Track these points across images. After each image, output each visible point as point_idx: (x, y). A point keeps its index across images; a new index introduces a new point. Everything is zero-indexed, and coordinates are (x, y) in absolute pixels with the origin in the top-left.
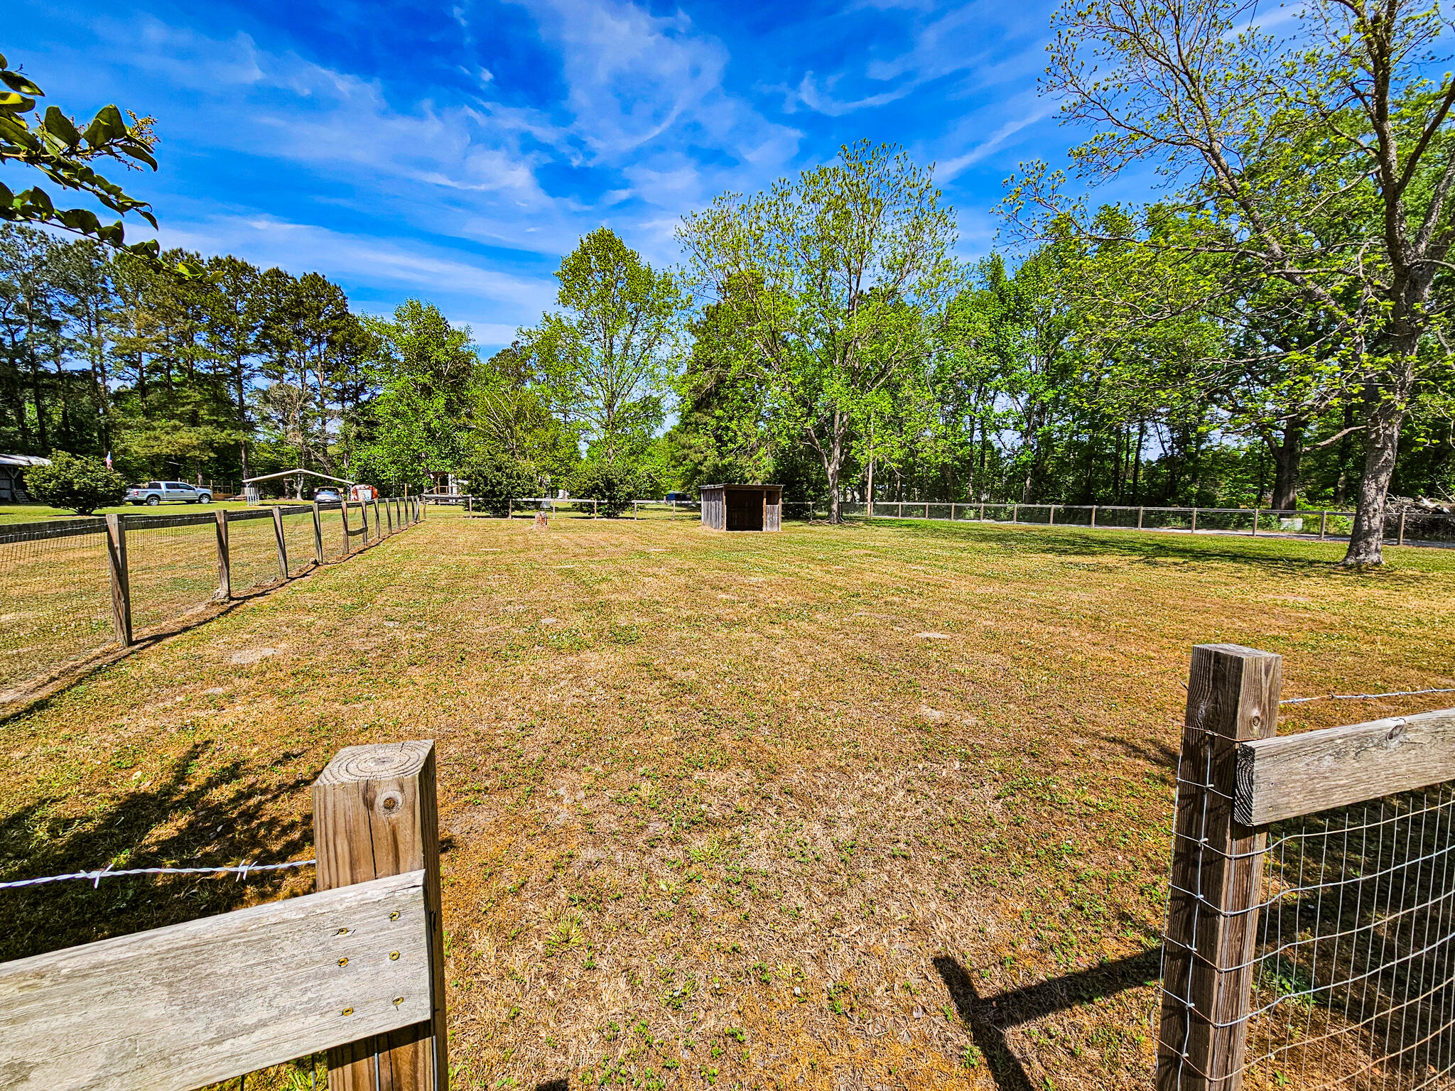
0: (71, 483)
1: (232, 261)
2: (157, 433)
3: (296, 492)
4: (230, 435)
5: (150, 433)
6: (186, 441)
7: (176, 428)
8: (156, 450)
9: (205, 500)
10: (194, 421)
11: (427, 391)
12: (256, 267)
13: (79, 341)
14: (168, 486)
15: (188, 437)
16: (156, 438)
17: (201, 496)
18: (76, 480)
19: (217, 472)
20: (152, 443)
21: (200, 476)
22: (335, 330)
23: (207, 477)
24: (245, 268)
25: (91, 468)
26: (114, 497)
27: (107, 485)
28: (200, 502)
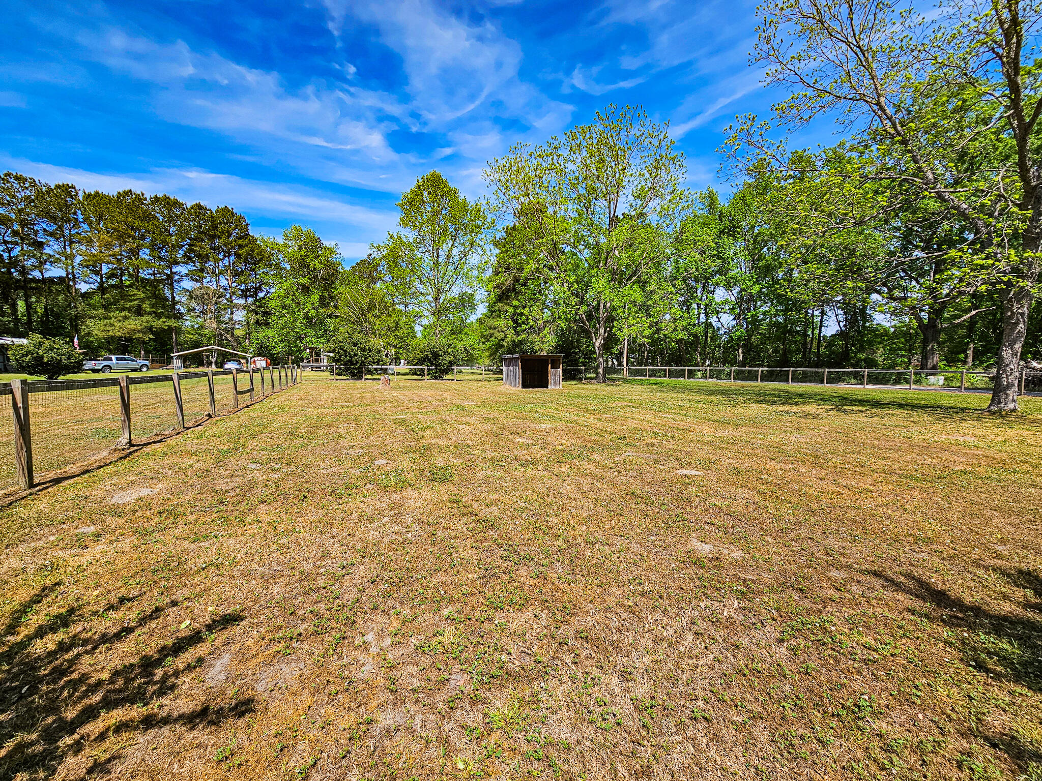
0: (42, 357)
1: (166, 198)
2: (112, 321)
3: (211, 363)
4: (164, 322)
5: (107, 321)
6: (133, 327)
7: (125, 318)
8: (111, 333)
9: (145, 369)
10: (139, 312)
11: (306, 290)
12: (184, 203)
13: (57, 256)
14: (117, 359)
15: (134, 324)
16: (112, 325)
17: (142, 366)
18: (45, 355)
19: (155, 349)
20: (108, 328)
21: (143, 352)
22: (241, 246)
23: (147, 352)
24: (176, 203)
25: (57, 346)
28: (141, 371)
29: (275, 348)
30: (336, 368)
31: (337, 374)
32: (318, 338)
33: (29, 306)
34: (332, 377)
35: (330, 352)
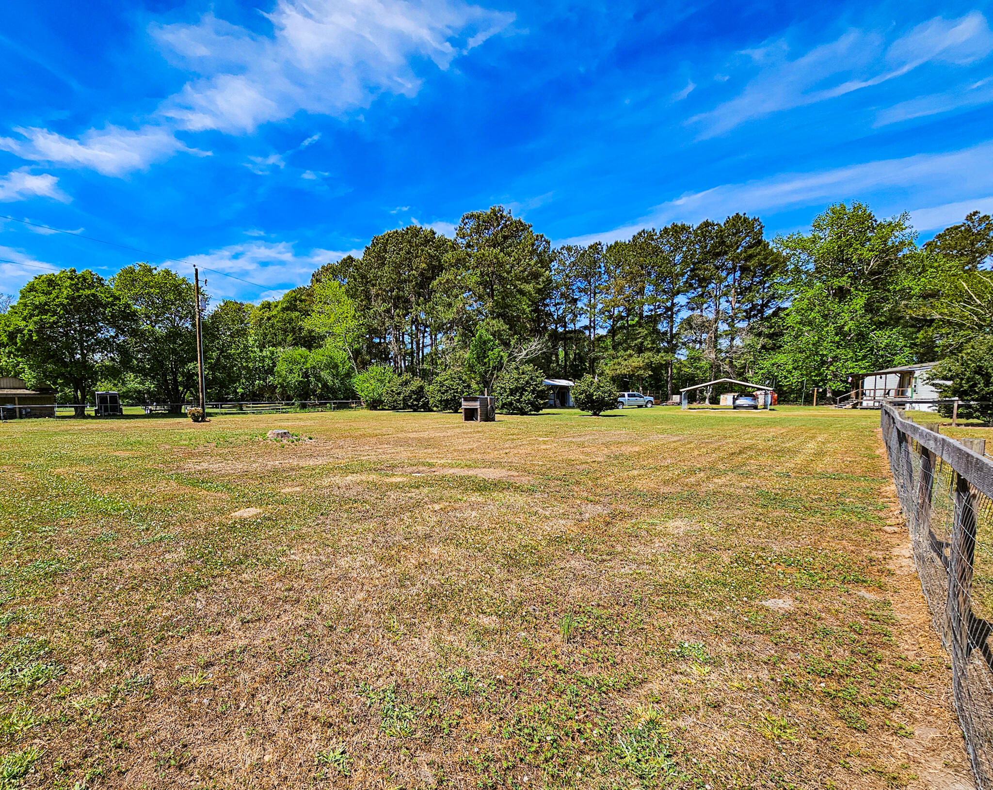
0: (592, 395)
1: (675, 226)
2: (619, 360)
3: (705, 398)
4: (662, 357)
5: (616, 360)
6: (635, 364)
7: (631, 356)
8: (618, 372)
9: (649, 405)
10: (640, 350)
11: (841, 294)
12: (691, 225)
13: (585, 308)
14: (629, 396)
15: (637, 361)
16: (619, 364)
17: (647, 402)
18: (595, 393)
19: (650, 385)
20: (617, 367)
21: (641, 388)
22: (750, 257)
23: (645, 389)
24: (684, 228)
25: (602, 385)
26: (613, 404)
27: (609, 396)
28: (646, 407)
29: (786, 378)
30: (959, 406)
31: (960, 416)
32: (857, 361)
33: (566, 354)
34: (949, 420)
35: (945, 378)
